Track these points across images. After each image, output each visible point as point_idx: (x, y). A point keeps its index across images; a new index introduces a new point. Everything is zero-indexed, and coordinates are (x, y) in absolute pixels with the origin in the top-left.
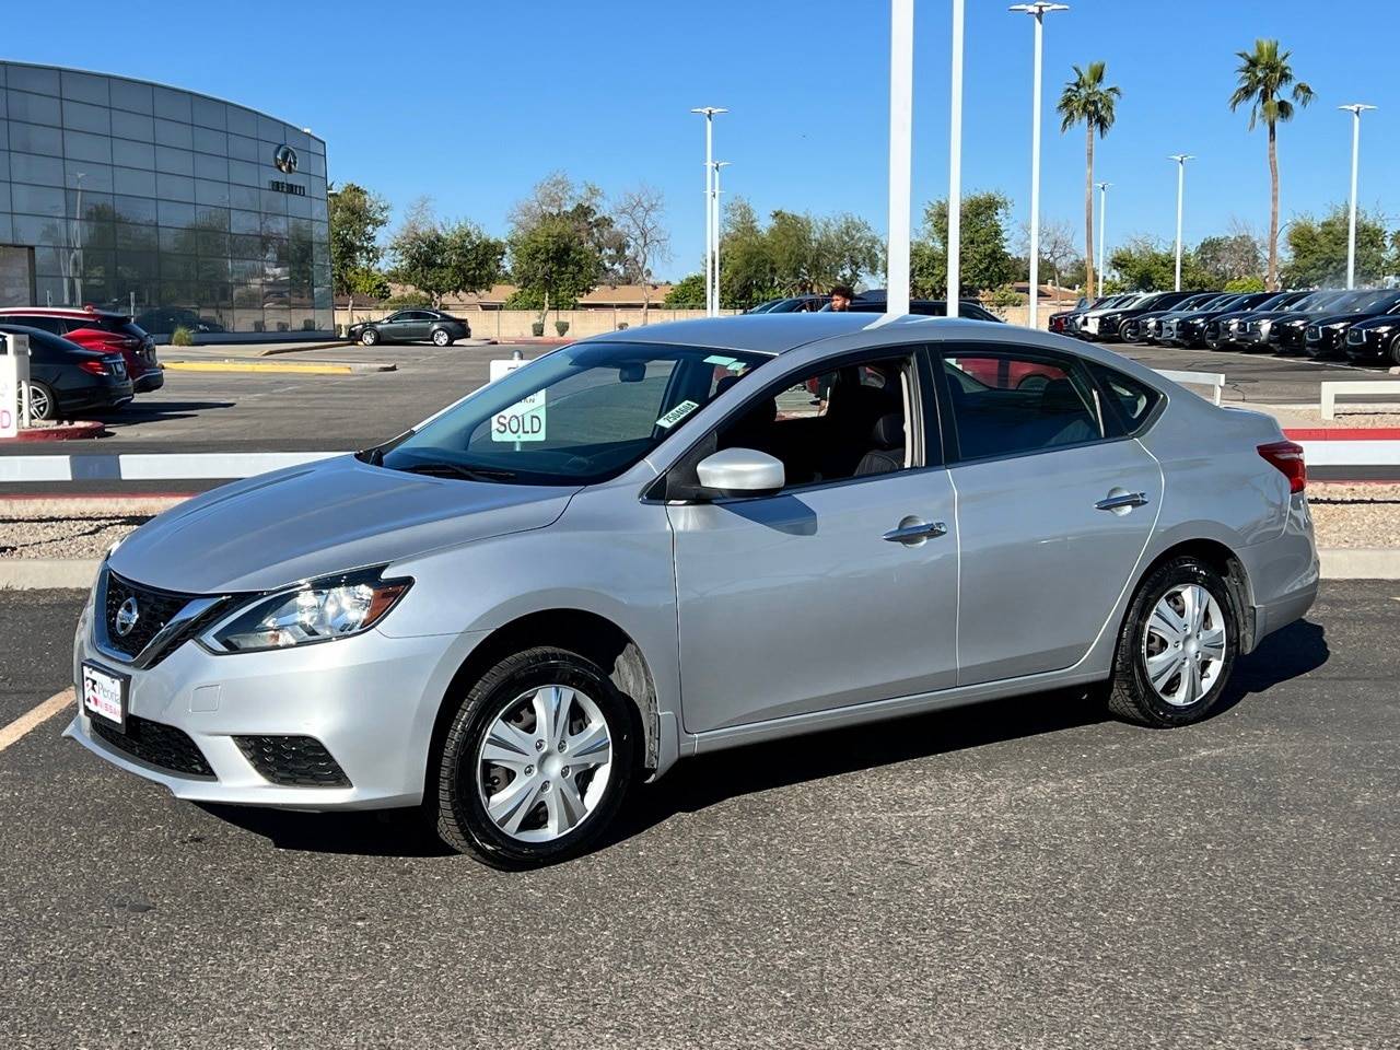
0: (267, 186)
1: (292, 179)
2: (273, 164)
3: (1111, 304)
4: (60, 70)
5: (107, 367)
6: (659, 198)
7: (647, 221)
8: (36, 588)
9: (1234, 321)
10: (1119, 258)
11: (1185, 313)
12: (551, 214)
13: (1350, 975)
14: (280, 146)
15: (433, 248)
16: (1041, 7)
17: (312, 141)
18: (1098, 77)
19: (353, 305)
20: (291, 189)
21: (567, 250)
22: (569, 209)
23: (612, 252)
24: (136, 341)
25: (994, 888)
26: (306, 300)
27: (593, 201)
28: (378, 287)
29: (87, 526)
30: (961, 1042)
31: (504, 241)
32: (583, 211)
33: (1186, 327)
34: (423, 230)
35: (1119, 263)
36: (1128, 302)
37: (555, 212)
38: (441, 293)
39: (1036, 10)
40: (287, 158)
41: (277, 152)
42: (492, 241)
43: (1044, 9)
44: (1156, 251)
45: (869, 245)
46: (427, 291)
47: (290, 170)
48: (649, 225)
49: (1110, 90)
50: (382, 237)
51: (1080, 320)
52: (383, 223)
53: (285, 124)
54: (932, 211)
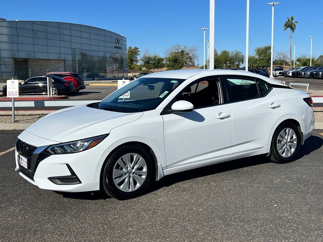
0: (114, 47)
1: (119, 46)
2: (115, 42)
3: (295, 69)
4: (70, 24)
5: (69, 84)
6: (197, 48)
7: (194, 53)
8: (20, 129)
9: (321, 72)
10: (298, 59)
11: (311, 71)
12: (176, 52)
13: (246, 226)
14: (117, 39)
15: (149, 60)
16: (273, 3)
17: (123, 37)
18: (292, 19)
19: (133, 72)
20: (119, 48)
21: (176, 60)
22: (180, 51)
23: (189, 60)
24: (79, 79)
25: (173, 201)
26: (123, 71)
27: (185, 49)
28: (140, 68)
29: (38, 116)
30: (139, 240)
31: (164, 58)
32: (183, 52)
33: (312, 74)
34: (147, 56)
35: (298, 60)
36: (299, 69)
37: (177, 52)
38: (151, 69)
39: (272, 4)
40: (118, 41)
41: (116, 39)
42: (161, 58)
43: (274, 4)
44: (307, 58)
45: (242, 57)
46: (148, 69)
47: (118, 44)
48: (194, 54)
49: (296, 22)
50: (139, 57)
51: (288, 73)
52: (139, 54)
53: (118, 34)
54: (256, 49)
